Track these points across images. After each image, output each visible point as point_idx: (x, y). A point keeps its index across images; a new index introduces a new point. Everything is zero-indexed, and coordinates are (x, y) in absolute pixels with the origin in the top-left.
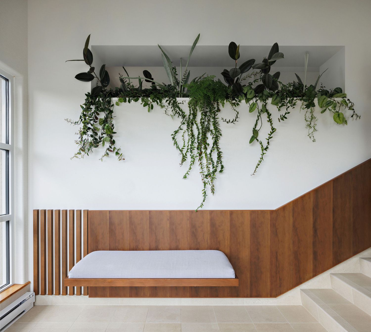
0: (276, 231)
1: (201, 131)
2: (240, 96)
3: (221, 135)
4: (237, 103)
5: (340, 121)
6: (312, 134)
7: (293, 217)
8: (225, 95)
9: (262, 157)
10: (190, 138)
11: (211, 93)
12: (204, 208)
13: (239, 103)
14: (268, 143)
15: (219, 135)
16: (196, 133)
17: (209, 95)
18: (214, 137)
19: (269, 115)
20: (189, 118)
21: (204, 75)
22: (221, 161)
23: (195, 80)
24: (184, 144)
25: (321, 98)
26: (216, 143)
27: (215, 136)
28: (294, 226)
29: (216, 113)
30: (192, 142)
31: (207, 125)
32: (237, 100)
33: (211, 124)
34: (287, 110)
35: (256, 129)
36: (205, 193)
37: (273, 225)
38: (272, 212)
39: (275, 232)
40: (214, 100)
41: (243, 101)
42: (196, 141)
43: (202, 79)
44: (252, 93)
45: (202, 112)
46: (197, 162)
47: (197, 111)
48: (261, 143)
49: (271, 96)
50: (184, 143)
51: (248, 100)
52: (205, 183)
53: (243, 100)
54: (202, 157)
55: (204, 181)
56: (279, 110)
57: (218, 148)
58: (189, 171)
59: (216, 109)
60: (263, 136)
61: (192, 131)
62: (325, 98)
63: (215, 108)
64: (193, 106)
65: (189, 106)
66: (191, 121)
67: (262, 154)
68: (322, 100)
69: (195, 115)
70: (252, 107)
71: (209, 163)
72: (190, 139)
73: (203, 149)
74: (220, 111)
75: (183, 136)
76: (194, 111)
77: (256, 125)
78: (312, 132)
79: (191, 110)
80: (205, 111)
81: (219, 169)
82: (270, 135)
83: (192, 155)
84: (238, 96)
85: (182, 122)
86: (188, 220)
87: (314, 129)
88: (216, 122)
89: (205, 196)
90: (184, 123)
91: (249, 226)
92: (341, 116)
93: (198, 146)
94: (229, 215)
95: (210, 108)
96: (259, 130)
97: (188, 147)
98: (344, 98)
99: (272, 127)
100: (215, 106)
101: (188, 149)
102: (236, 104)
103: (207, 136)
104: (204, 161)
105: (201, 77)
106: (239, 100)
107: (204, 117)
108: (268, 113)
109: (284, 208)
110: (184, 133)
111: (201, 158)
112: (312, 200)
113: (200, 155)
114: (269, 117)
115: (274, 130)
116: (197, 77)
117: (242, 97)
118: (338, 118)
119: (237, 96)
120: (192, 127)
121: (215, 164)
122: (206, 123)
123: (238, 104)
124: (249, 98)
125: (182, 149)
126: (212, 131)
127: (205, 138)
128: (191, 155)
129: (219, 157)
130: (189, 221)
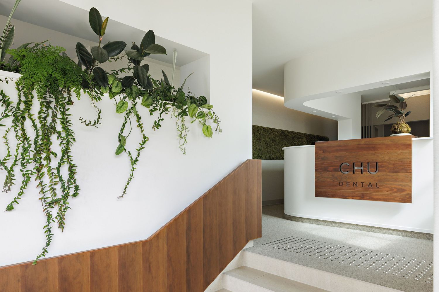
0: (150, 266)
1: (40, 133)
2: (102, 88)
3: (74, 139)
4: (99, 96)
5: (209, 134)
6: (183, 146)
7: (167, 245)
8: (81, 82)
9: (132, 173)
10: (20, 142)
11: (60, 75)
12: (48, 256)
13: (101, 96)
14: (139, 154)
15: (71, 140)
16: (31, 134)
17: (56, 76)
18: (64, 144)
19: (139, 118)
20: (18, 108)
21: (45, 42)
22: (75, 179)
23: (28, 47)
24: (9, 152)
25: (192, 106)
26: (66, 152)
27: (65, 141)
28: (168, 256)
29: (67, 107)
30: (25, 150)
31: (51, 123)
32: (98, 91)
33: (58, 121)
34: (160, 115)
35: (123, 135)
36: (50, 231)
37: (147, 260)
38: (144, 243)
39: (148, 269)
40: (64, 87)
41: (106, 95)
42: (33, 147)
43: (40, 47)
44: (119, 86)
45: (43, 100)
46: (34, 182)
47: (32, 98)
48: (130, 154)
49: (142, 94)
50: (8, 149)
51: (113, 95)
52: (49, 216)
53: (107, 93)
54: (42, 175)
55: (47, 212)
56: (151, 114)
57: (70, 160)
58: (19, 197)
59: (67, 100)
60: (132, 145)
61: (23, 130)
62: (195, 108)
63: (65, 99)
64: (25, 90)
65: (17, 87)
66: (21, 112)
67: (132, 169)
68: (193, 109)
69: (28, 104)
70: (121, 106)
71: (54, 183)
72: (20, 144)
73: (44, 160)
74: (72, 104)
75: (5, 137)
76: (27, 98)
77: (122, 130)
78: (183, 144)
79: (22, 94)
80: (47, 100)
81: (72, 191)
82: (142, 145)
83: (25, 170)
84: (100, 86)
85: (4, 113)
86: (19, 281)
87: (185, 140)
88: (68, 120)
89: (50, 236)
90: (7, 116)
91: (117, 267)
92: (209, 129)
93: (35, 155)
94: (89, 258)
95: (57, 98)
96: (127, 137)
97: (16, 157)
98: (210, 110)
99: (144, 135)
100: (65, 95)
101: (16, 161)
102: (97, 97)
103: (51, 141)
104: (46, 180)
105: (39, 44)
106: (101, 92)
107: (45, 109)
108: (138, 116)
109: (157, 236)
110: (7, 132)
111: (40, 175)
112: (185, 221)
113: (39, 170)
114: (138, 121)
115: (146, 139)
116: (32, 43)
117: (106, 89)
118: (207, 131)
119: (98, 86)
120: (22, 124)
121: (66, 185)
122: (49, 119)
123: (100, 99)
124: (114, 92)
125: (4, 160)
126: (59, 133)
127: (48, 143)
128: (21, 170)
129: (72, 173)
130: (20, 283)
